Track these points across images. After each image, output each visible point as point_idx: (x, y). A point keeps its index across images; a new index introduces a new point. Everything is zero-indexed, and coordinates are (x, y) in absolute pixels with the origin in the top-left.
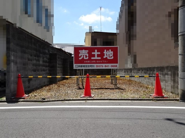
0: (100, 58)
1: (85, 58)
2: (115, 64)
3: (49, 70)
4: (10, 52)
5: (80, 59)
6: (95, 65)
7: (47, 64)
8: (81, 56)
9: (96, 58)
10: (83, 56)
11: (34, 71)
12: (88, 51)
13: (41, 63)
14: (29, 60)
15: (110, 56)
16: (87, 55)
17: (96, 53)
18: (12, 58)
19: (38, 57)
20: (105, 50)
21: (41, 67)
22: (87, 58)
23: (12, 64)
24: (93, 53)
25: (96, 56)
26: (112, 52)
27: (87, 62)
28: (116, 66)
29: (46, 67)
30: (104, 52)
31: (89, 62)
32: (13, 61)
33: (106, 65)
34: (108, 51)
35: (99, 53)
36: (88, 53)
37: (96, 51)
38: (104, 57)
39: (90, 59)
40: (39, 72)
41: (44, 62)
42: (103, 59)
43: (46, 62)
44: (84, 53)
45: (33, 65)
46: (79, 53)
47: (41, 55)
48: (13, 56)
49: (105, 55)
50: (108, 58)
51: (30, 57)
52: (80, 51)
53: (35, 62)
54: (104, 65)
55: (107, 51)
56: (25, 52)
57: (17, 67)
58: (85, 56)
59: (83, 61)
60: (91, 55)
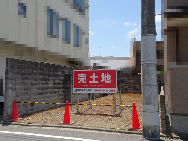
0: (97, 82)
1: (83, 82)
2: (113, 89)
3: (64, 92)
4: (8, 81)
5: (79, 82)
6: (93, 89)
7: (61, 86)
8: (80, 79)
9: (94, 82)
10: (82, 79)
11: (40, 94)
12: (86, 75)
13: (51, 85)
14: (32, 84)
15: (108, 80)
16: (86, 79)
17: (94, 77)
18: (10, 86)
19: (46, 80)
20: (103, 74)
21: (50, 90)
22: (86, 82)
23: (10, 91)
24: (91, 77)
25: (94, 79)
26: (110, 76)
27: (85, 85)
28: (114, 90)
29: (59, 88)
30: (102, 76)
31: (87, 86)
32: (11, 88)
33: (104, 89)
34: (106, 75)
35: (97, 77)
36: (87, 77)
37: (94, 74)
38: (102, 81)
39: (88, 83)
40: (47, 95)
41: (54, 84)
42: (100, 83)
43: (59, 84)
44: (82, 76)
45: (39, 89)
46: (78, 77)
47: (51, 78)
48: (11, 83)
49: (103, 78)
50: (106, 82)
51: (33, 82)
52: (79, 75)
53: (41, 86)
54: (101, 89)
55: (104, 75)
56: (27, 79)
57: (17, 93)
58: (83, 80)
59: (81, 85)
60: (89, 79)
